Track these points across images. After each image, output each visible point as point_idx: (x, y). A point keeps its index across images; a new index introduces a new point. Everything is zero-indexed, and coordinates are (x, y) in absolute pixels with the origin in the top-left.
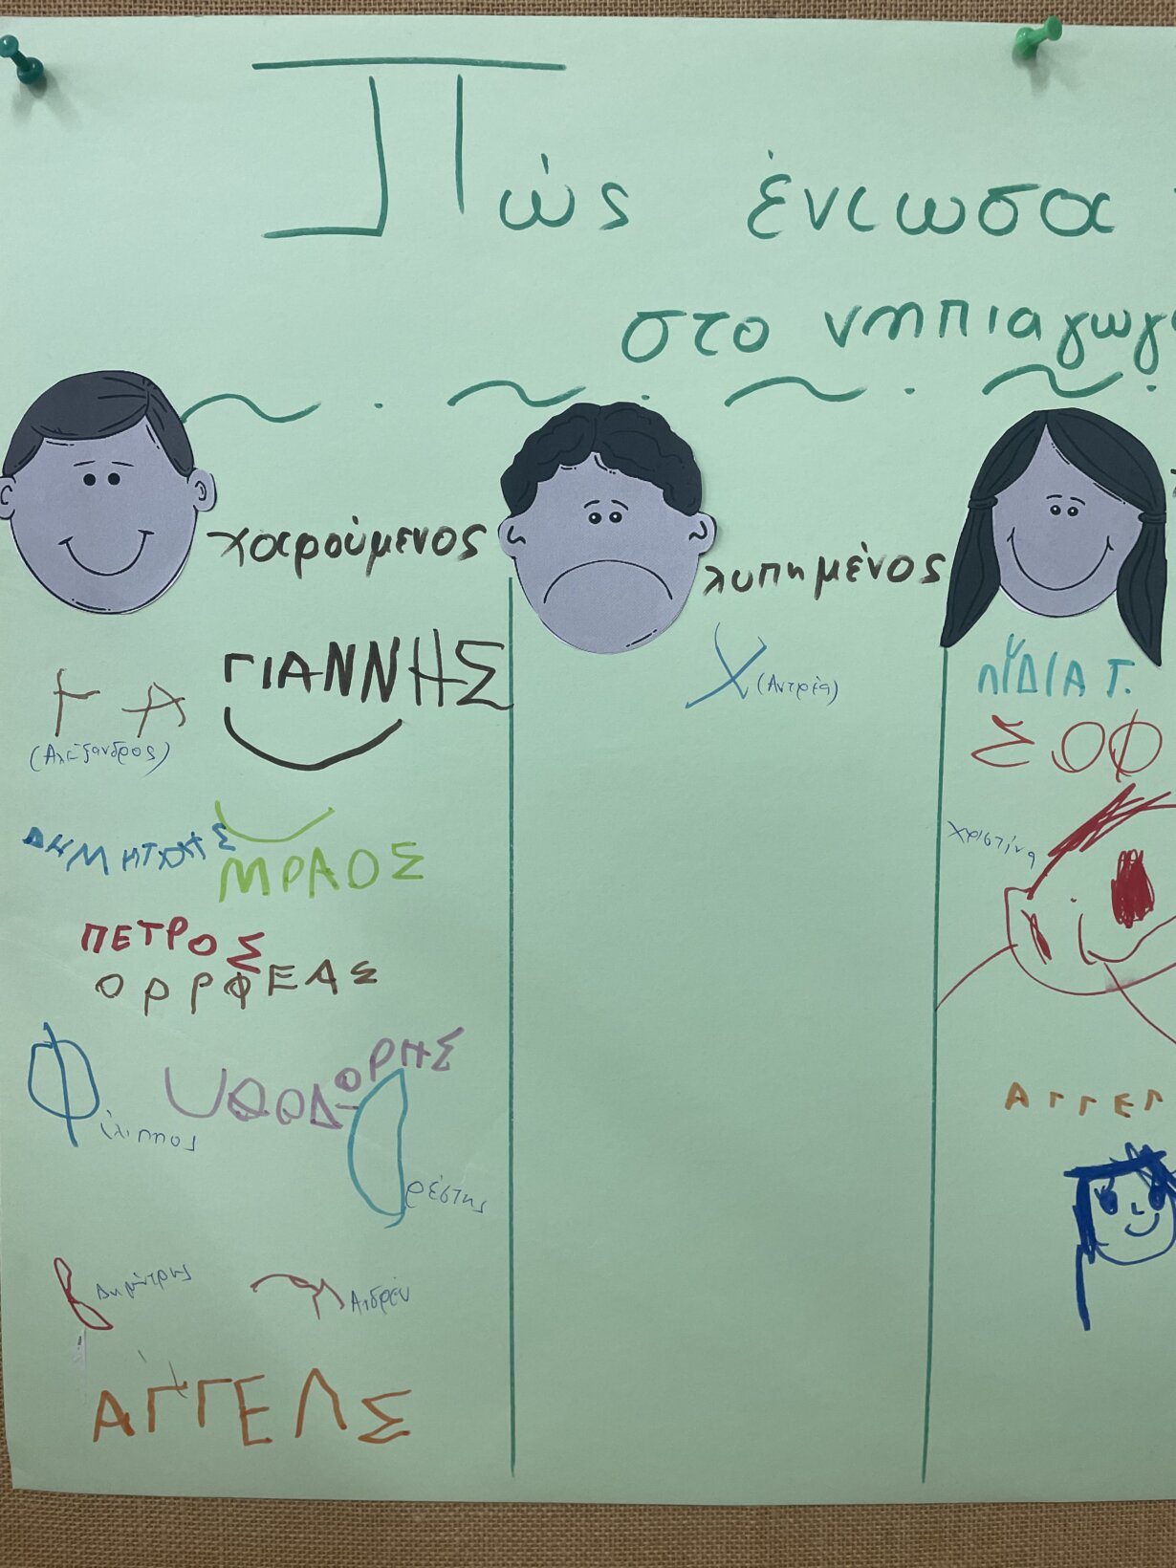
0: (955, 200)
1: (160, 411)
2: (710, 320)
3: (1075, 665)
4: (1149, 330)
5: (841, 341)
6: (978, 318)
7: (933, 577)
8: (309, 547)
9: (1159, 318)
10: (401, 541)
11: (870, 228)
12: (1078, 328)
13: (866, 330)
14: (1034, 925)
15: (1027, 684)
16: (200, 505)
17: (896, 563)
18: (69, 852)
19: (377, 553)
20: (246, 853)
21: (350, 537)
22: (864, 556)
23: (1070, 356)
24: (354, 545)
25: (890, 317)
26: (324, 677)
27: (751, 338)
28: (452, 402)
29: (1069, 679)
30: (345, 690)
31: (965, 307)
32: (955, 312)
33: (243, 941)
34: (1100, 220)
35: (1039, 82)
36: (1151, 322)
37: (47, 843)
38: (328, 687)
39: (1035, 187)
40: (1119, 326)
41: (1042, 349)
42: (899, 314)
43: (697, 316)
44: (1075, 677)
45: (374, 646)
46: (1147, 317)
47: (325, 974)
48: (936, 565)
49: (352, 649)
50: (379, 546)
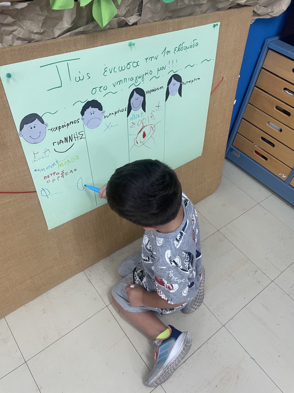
0: (124, 66)
1: (39, 117)
2: (101, 87)
3: (138, 115)
4: (143, 76)
5: (115, 86)
6: (127, 80)
7: (126, 110)
8: (60, 128)
10: (70, 123)
11: (116, 72)
12: (137, 78)
13: (117, 85)
14: (137, 141)
15: (135, 118)
16: (46, 127)
17: (122, 110)
18: (40, 170)
19: (68, 126)
20: (60, 163)
21: (65, 125)
22: (119, 110)
23: (136, 81)
26: (65, 141)
27: (105, 88)
28: (73, 105)
29: (138, 117)
30: (67, 142)
32: (125, 79)
33: (62, 172)
34: (138, 65)
37: (37, 170)
38: (65, 142)
39: (132, 62)
40: (140, 77)
42: (120, 81)
43: (99, 87)
45: (69, 136)
47: (71, 172)
49: (67, 137)
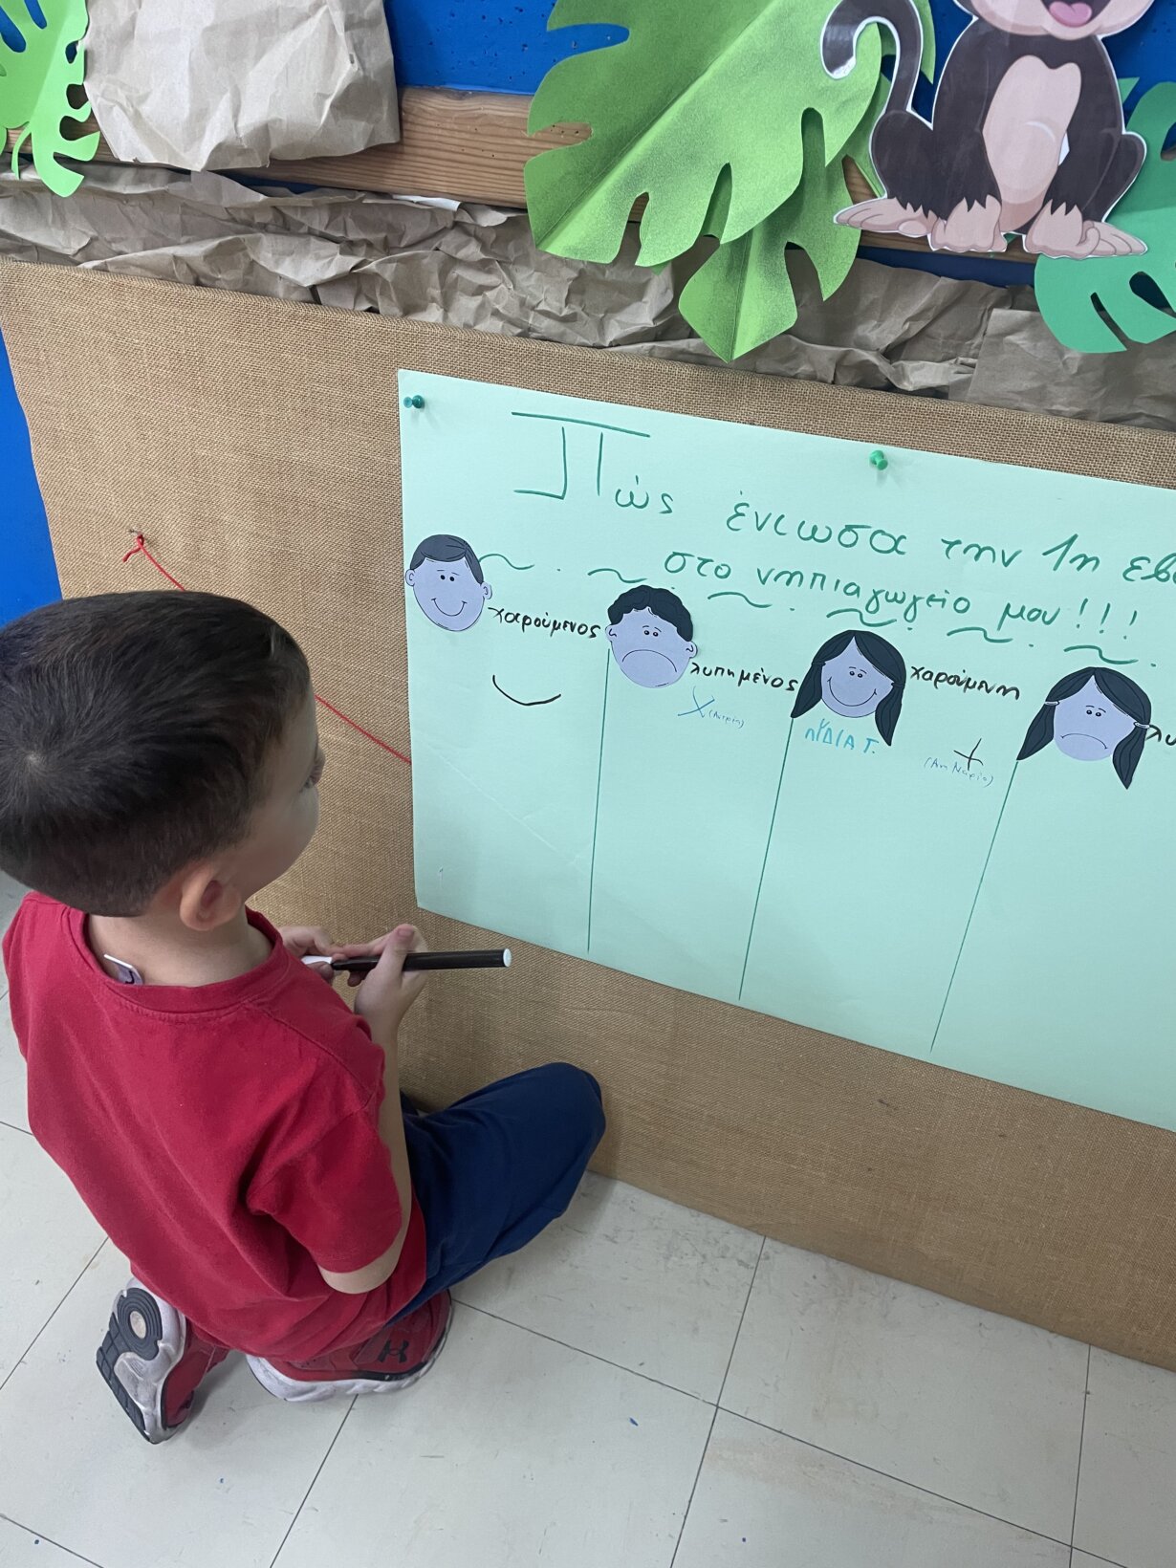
0: (828, 528)
1: (470, 556)
2: (705, 561)
3: (851, 737)
4: (915, 603)
5: (763, 582)
6: (830, 583)
8: (528, 621)
9: (920, 598)
10: (565, 626)
11: (784, 534)
12: (879, 596)
13: (776, 579)
15: (827, 740)
16: (485, 596)
17: (775, 680)
19: (555, 628)
21: (544, 620)
22: (762, 674)
23: (872, 607)
24: (546, 623)
25: (788, 576)
27: (723, 573)
28: (590, 574)
29: (847, 742)
31: (824, 578)
32: (819, 579)
34: (899, 548)
35: (881, 478)
36: (915, 599)
39: (869, 527)
40: (899, 598)
41: (859, 603)
42: (792, 575)
43: (699, 558)
44: (850, 741)
46: (914, 597)
48: (793, 684)
50: (556, 626)
